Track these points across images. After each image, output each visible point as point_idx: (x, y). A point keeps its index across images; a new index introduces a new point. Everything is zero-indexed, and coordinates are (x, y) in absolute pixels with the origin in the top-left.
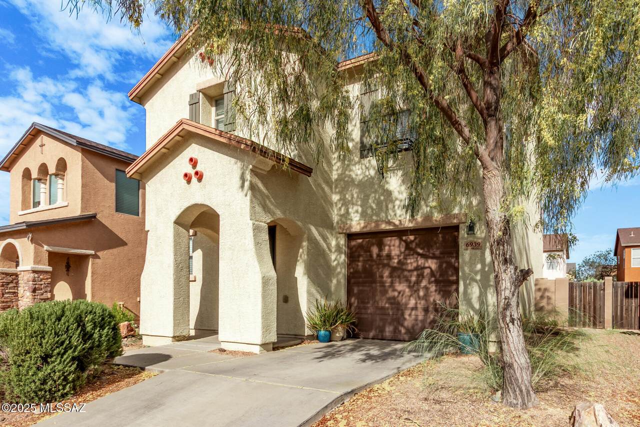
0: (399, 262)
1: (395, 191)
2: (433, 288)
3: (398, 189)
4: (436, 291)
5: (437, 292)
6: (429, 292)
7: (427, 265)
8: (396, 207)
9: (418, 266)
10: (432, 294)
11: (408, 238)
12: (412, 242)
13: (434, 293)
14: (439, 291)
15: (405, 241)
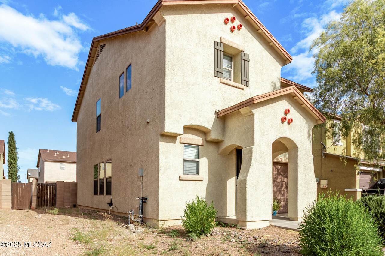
15: (277, 168)
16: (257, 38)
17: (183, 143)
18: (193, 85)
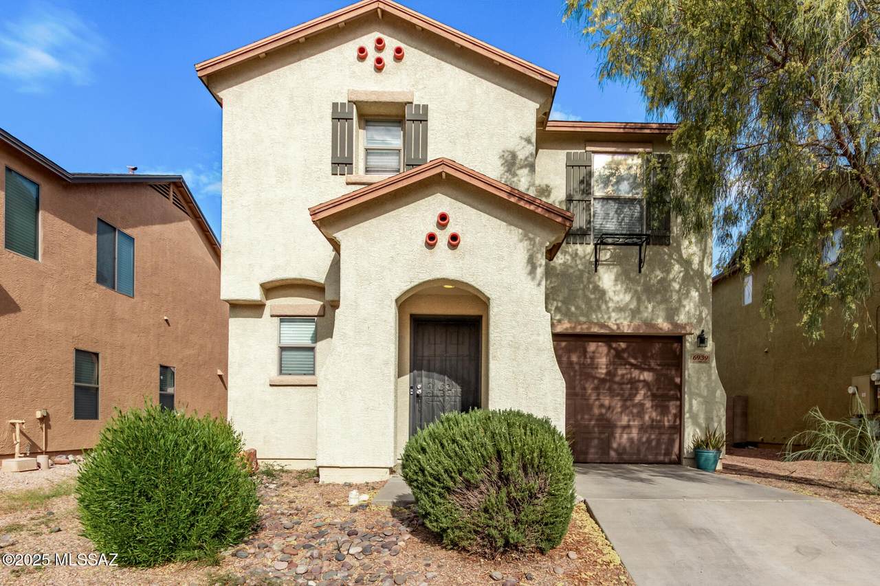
0: (608, 373)
1: (610, 290)
2: (648, 404)
3: (613, 289)
4: (652, 407)
5: (654, 408)
6: (645, 408)
7: (642, 378)
8: (611, 310)
9: (631, 378)
10: (648, 411)
11: (619, 345)
12: (624, 350)
13: (650, 410)
14: (655, 407)
15: (615, 349)
16: (455, 61)
17: (278, 316)
18: (280, 203)
